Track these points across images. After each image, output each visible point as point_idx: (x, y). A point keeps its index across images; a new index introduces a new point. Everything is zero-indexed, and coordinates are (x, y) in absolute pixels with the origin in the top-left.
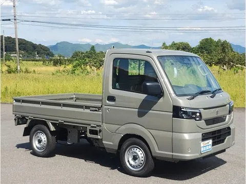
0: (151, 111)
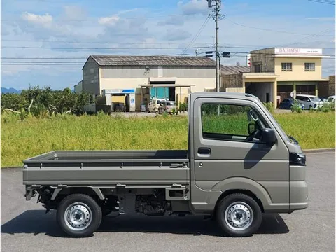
0: (261, 161)
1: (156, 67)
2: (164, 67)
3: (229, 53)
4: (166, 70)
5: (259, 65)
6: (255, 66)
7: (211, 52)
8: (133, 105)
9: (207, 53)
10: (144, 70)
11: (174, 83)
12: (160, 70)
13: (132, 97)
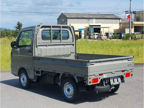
1: (92, 18)
2: (96, 18)
3: (136, 12)
4: (97, 20)
5: (139, 18)
6: (137, 19)
7: (128, 11)
8: (83, 36)
9: (126, 12)
10: (87, 20)
11: (100, 26)
12: (94, 20)
13: (83, 32)
